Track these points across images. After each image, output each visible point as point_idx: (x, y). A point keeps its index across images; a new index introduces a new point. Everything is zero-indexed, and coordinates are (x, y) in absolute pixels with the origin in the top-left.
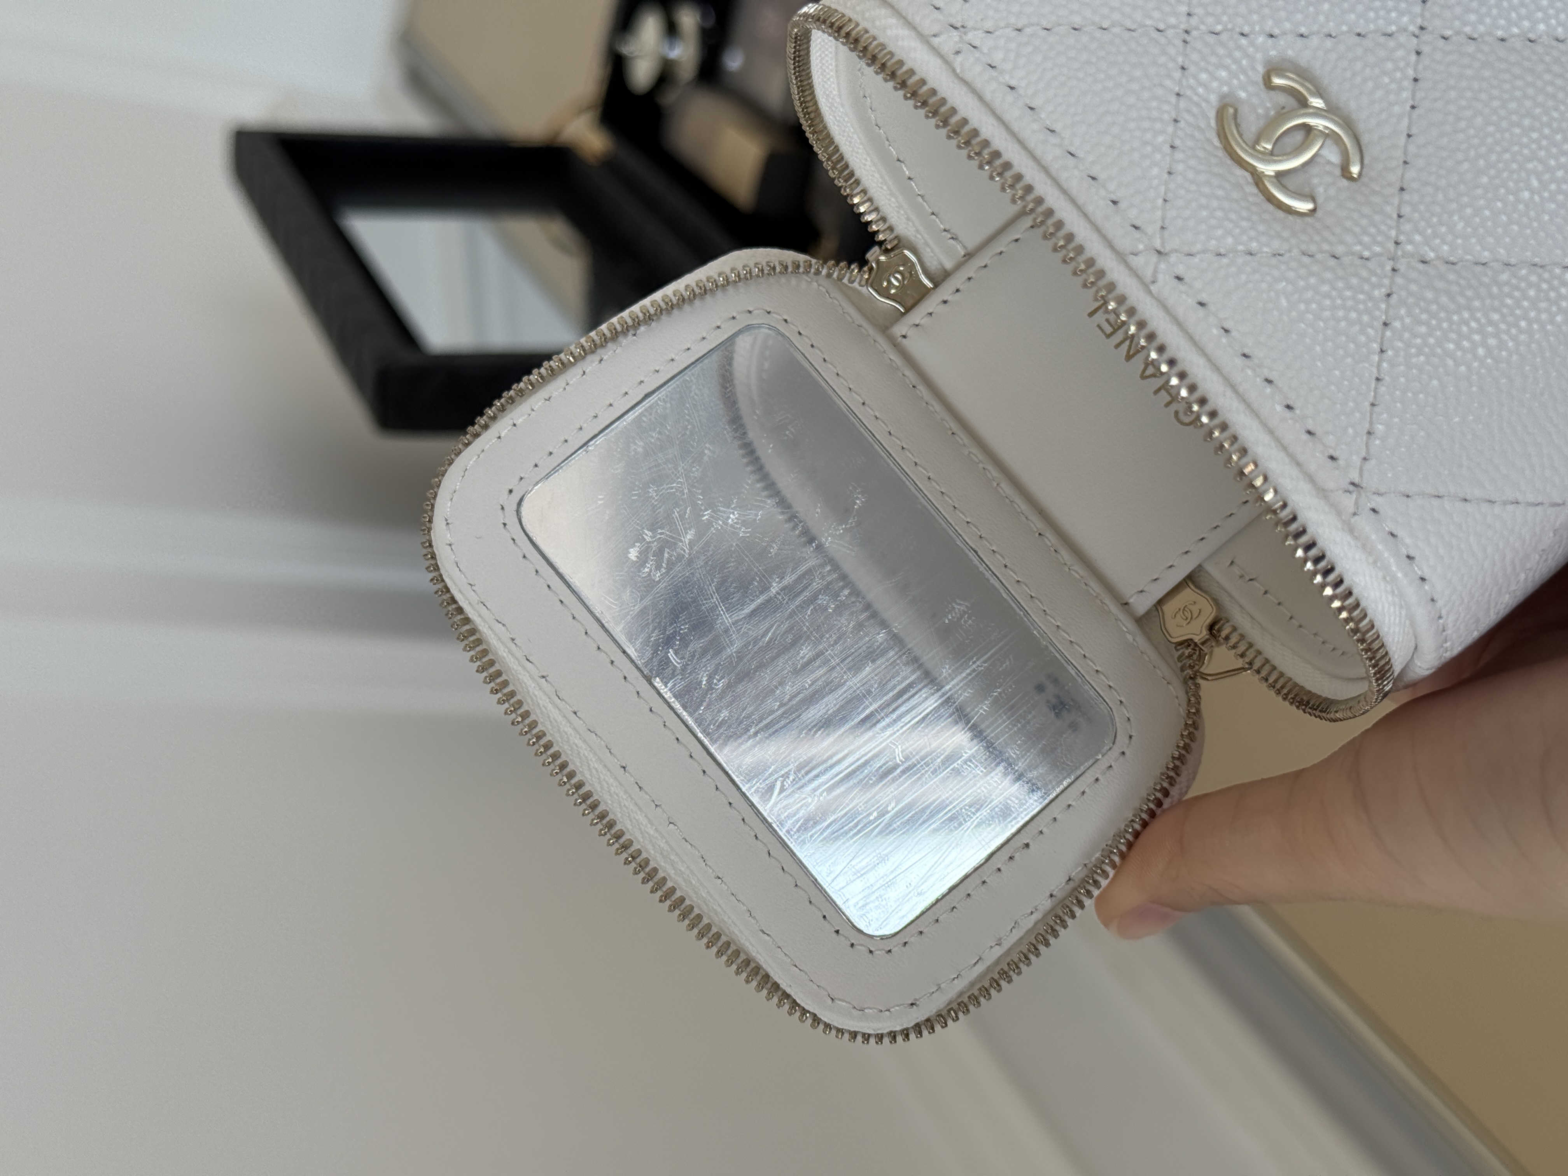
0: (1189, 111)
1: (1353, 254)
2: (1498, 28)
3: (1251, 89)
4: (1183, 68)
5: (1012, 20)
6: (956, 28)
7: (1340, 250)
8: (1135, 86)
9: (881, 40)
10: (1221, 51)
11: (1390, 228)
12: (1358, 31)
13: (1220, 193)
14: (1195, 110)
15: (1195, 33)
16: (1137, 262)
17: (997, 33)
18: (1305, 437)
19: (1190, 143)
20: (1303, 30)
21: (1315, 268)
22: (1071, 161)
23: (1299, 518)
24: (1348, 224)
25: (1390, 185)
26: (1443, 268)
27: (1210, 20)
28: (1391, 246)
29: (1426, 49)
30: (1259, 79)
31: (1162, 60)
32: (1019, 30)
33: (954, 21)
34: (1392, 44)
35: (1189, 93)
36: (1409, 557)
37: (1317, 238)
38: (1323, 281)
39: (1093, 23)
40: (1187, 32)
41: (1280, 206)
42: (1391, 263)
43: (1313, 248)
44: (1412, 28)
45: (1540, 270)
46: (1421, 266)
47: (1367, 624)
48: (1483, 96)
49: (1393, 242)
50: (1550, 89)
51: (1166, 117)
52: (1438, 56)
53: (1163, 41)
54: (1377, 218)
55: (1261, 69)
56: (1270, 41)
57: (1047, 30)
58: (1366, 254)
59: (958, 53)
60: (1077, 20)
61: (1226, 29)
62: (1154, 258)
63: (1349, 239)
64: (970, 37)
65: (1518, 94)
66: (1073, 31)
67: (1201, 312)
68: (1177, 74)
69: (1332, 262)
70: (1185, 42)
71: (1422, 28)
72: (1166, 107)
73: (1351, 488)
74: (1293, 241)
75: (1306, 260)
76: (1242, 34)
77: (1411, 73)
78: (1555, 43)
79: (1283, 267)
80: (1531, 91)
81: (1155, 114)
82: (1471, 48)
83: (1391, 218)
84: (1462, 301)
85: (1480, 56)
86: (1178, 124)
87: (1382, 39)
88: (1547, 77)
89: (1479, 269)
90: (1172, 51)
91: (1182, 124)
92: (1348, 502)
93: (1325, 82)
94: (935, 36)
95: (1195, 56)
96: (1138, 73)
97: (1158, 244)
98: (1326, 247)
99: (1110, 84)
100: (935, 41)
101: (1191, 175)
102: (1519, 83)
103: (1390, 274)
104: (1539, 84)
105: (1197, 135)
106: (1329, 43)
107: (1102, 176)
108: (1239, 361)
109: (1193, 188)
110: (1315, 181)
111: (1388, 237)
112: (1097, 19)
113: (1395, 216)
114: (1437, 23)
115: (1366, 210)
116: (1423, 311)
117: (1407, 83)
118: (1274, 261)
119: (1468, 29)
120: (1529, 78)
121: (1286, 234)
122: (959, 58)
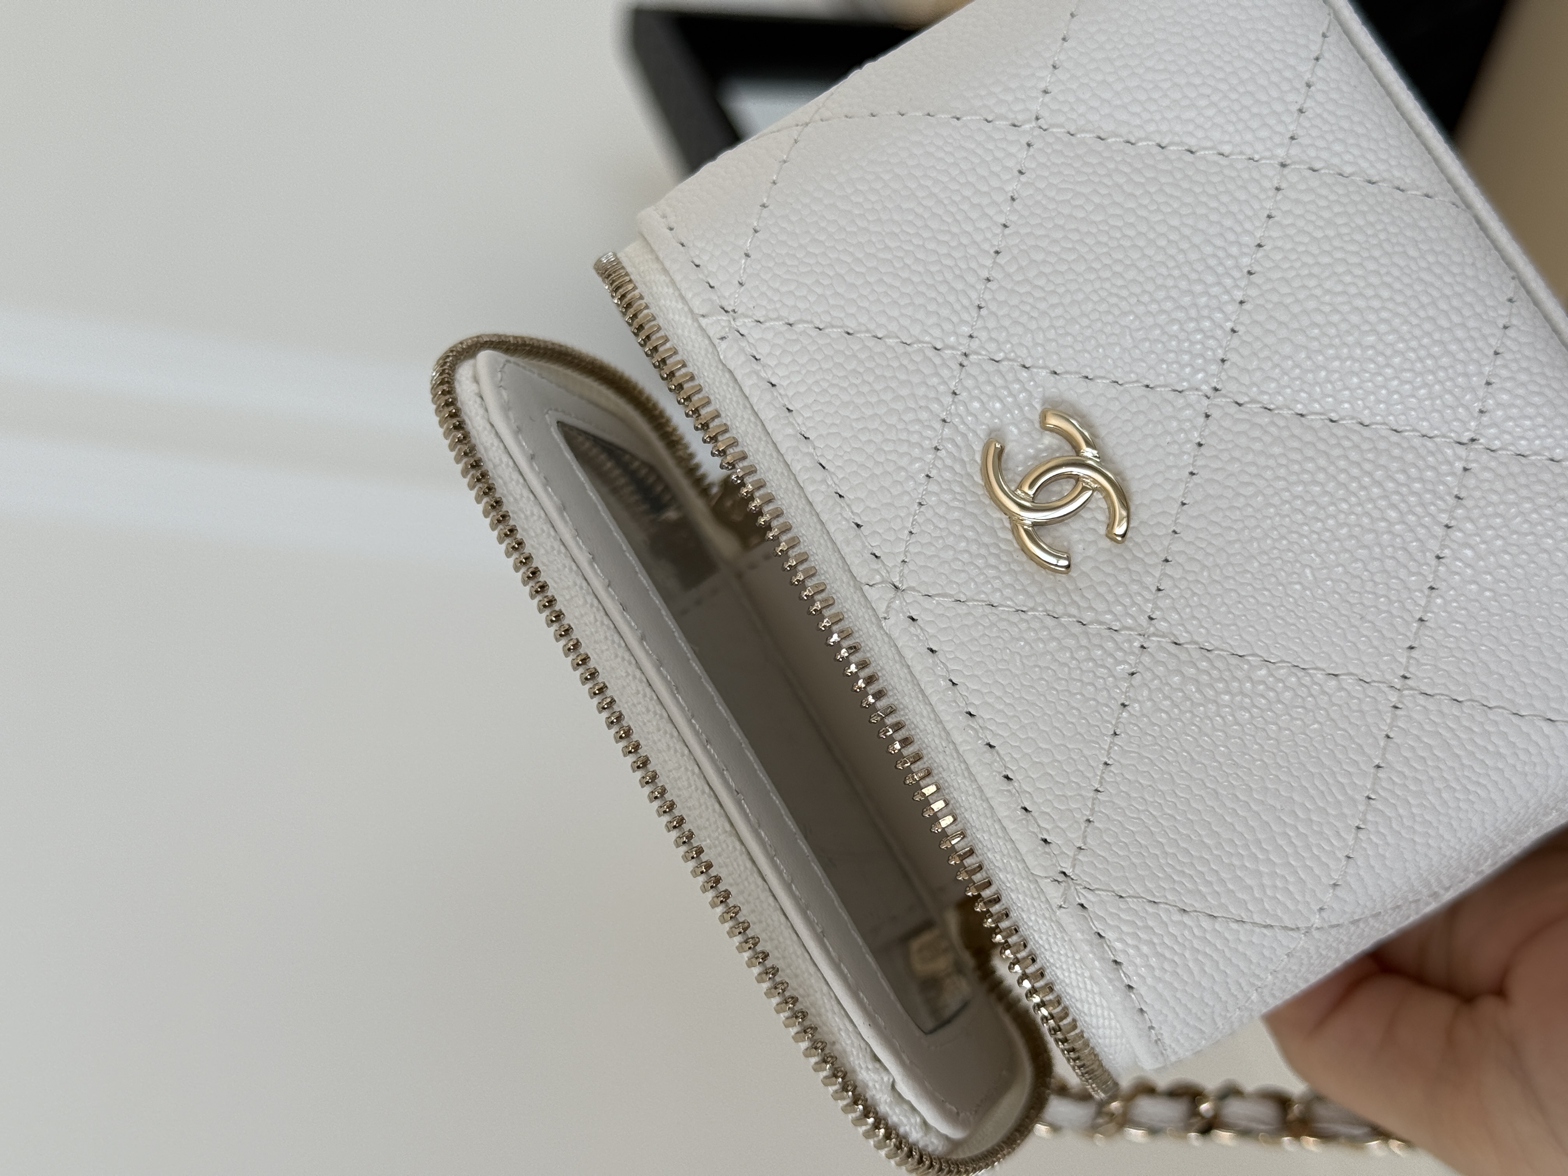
0: (953, 441)
1: (1101, 623)
2: (1298, 402)
3: (1025, 426)
4: (954, 393)
5: (784, 313)
6: (726, 312)
7: (1088, 616)
8: (899, 406)
9: (653, 310)
10: (999, 381)
11: (1147, 601)
12: (1146, 382)
13: (970, 534)
14: (959, 439)
15: (973, 358)
16: (872, 594)
17: (768, 324)
18: (1020, 812)
19: (947, 475)
20: (1088, 372)
21: (1057, 633)
22: (819, 474)
23: (1004, 900)
24: (1102, 590)
25: (1154, 553)
26: (1196, 654)
27: (992, 347)
28: (1143, 621)
29: (1215, 413)
30: (1036, 417)
31: (935, 380)
32: (790, 325)
33: (725, 304)
34: (1181, 402)
35: (956, 420)
36: (1116, 962)
37: (1066, 600)
38: (1063, 648)
39: (868, 331)
40: (965, 355)
41: (1033, 557)
42: (1141, 639)
43: (1060, 610)
44: (1205, 388)
45: (1301, 674)
46: (1173, 648)
47: (1069, 1024)
48: (1268, 474)
49: (1146, 617)
50: (1342, 477)
51: (926, 443)
52: (1227, 423)
53: (937, 361)
54: (1135, 587)
55: (1039, 407)
56: (1052, 378)
57: (820, 329)
58: (1116, 625)
59: (723, 338)
60: (852, 325)
61: (1006, 359)
62: (891, 594)
63: (1100, 606)
64: (739, 323)
65: (1306, 477)
66: (846, 335)
67: (930, 659)
68: (949, 399)
69: (1077, 629)
70: (961, 365)
71: (1216, 390)
72: (929, 433)
73: (1061, 878)
74: (1039, 599)
75: (1049, 622)
76: (1024, 366)
77: (1196, 437)
78: (1358, 428)
79: (1024, 626)
80: (1321, 476)
81: (915, 438)
82: (1265, 419)
83: (1147, 589)
84: (1210, 693)
85: (1273, 430)
86: (939, 453)
87: (1171, 396)
88: (1342, 463)
89: (1234, 661)
90: (945, 373)
91: (943, 453)
92: (1054, 893)
93: (1103, 432)
94: (703, 316)
95: (969, 383)
96: (904, 392)
97: (896, 580)
98: (1073, 611)
99: (874, 399)
100: (704, 322)
101: (942, 510)
102: (1310, 466)
103: (1137, 651)
104: (1332, 470)
105: (958, 468)
106: (1113, 391)
107: (850, 496)
108: (963, 719)
109: (942, 525)
110: (1076, 537)
111: (1141, 611)
112: (872, 326)
113: (1154, 589)
114: (1232, 387)
115: (1124, 578)
116: (1166, 697)
117: (1189, 447)
118: (1015, 618)
119: (1265, 398)
120: (1322, 462)
121: (1033, 590)
122: (723, 345)
